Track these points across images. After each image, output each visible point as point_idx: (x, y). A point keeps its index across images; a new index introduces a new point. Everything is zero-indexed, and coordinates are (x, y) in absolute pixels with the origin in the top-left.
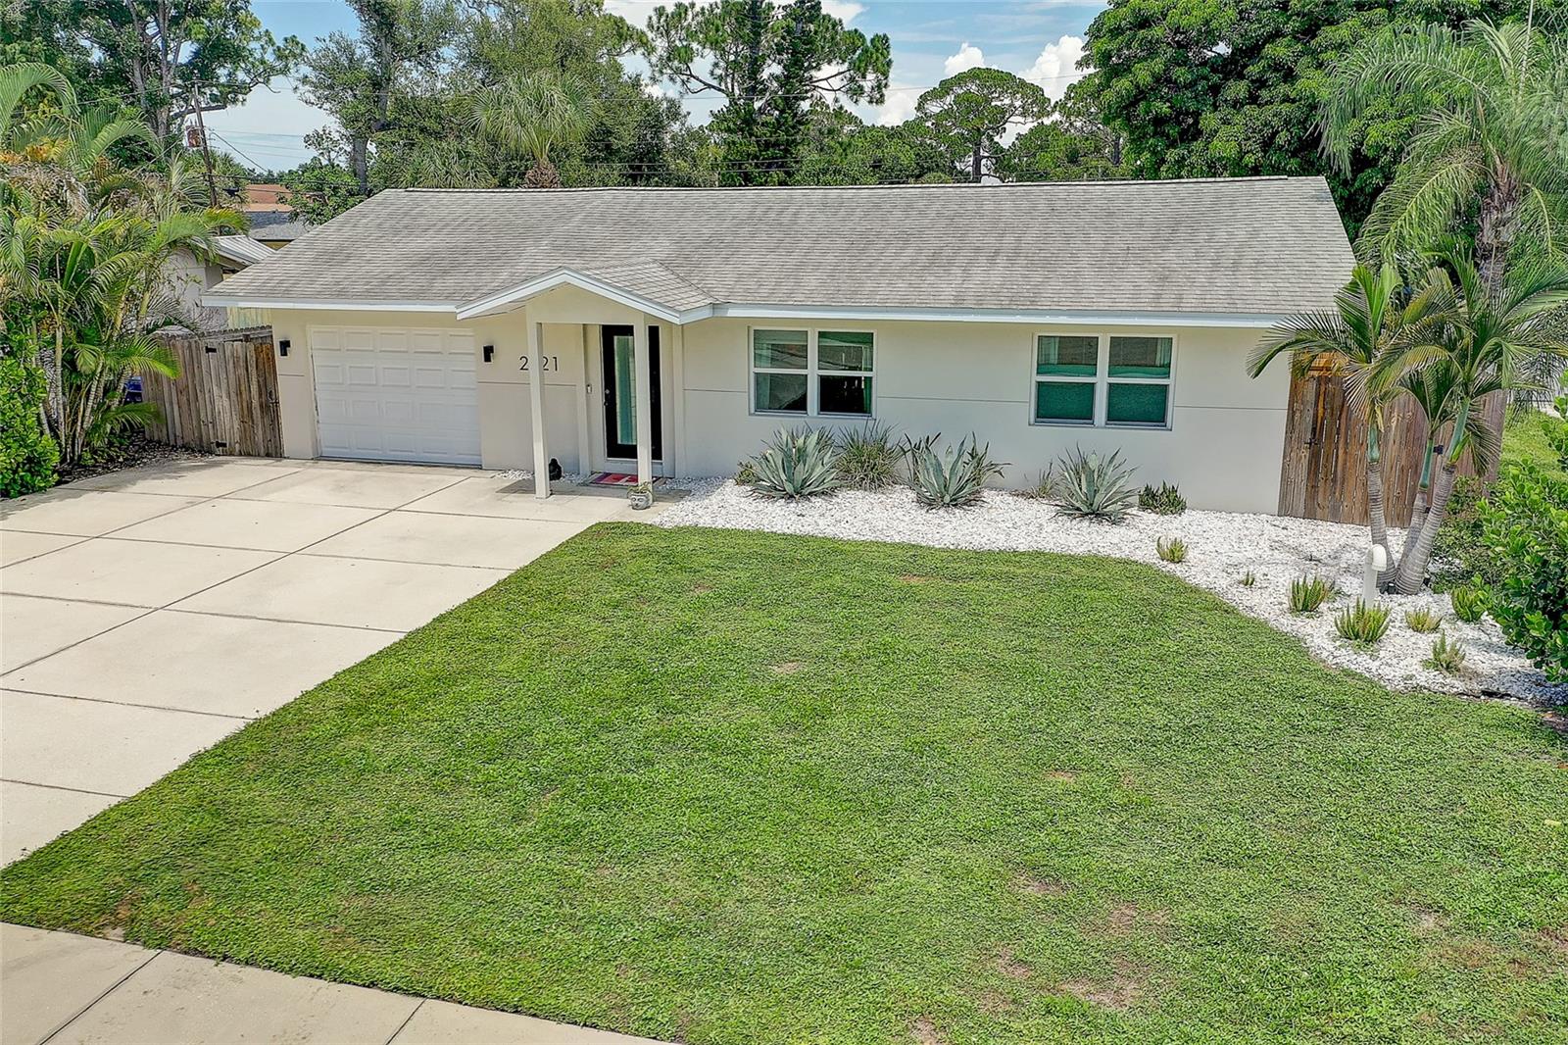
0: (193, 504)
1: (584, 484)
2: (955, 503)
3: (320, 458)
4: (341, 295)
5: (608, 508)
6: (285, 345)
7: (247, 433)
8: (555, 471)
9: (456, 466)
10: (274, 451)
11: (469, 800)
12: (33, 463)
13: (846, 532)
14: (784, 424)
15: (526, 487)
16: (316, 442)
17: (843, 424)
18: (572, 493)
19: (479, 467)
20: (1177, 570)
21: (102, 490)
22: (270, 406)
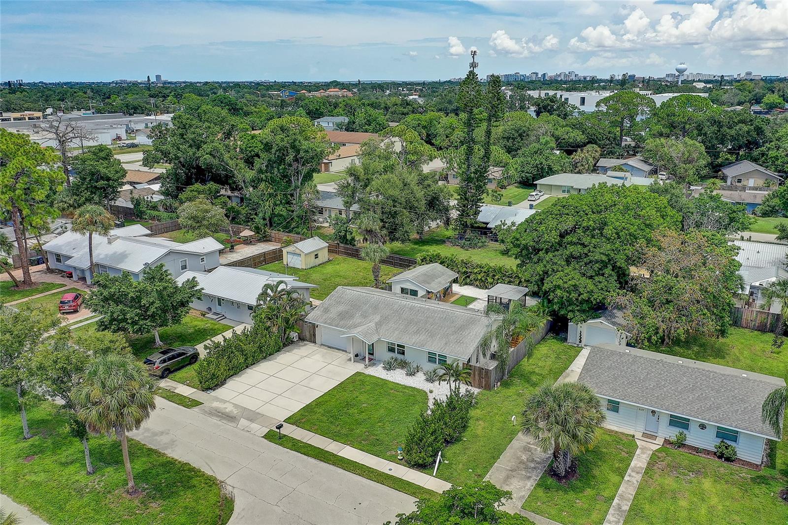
0: (302, 358)
1: (361, 360)
2: (410, 375)
3: (322, 345)
4: (325, 323)
5: (359, 367)
6: (317, 326)
7: (311, 339)
8: (357, 356)
9: (343, 351)
10: (315, 342)
11: (324, 417)
12: (279, 348)
13: (391, 379)
14: (391, 354)
15: (350, 360)
16: (321, 342)
17: (400, 357)
18: (357, 362)
19: (346, 351)
20: (429, 394)
21: (288, 351)
22: (314, 335)
